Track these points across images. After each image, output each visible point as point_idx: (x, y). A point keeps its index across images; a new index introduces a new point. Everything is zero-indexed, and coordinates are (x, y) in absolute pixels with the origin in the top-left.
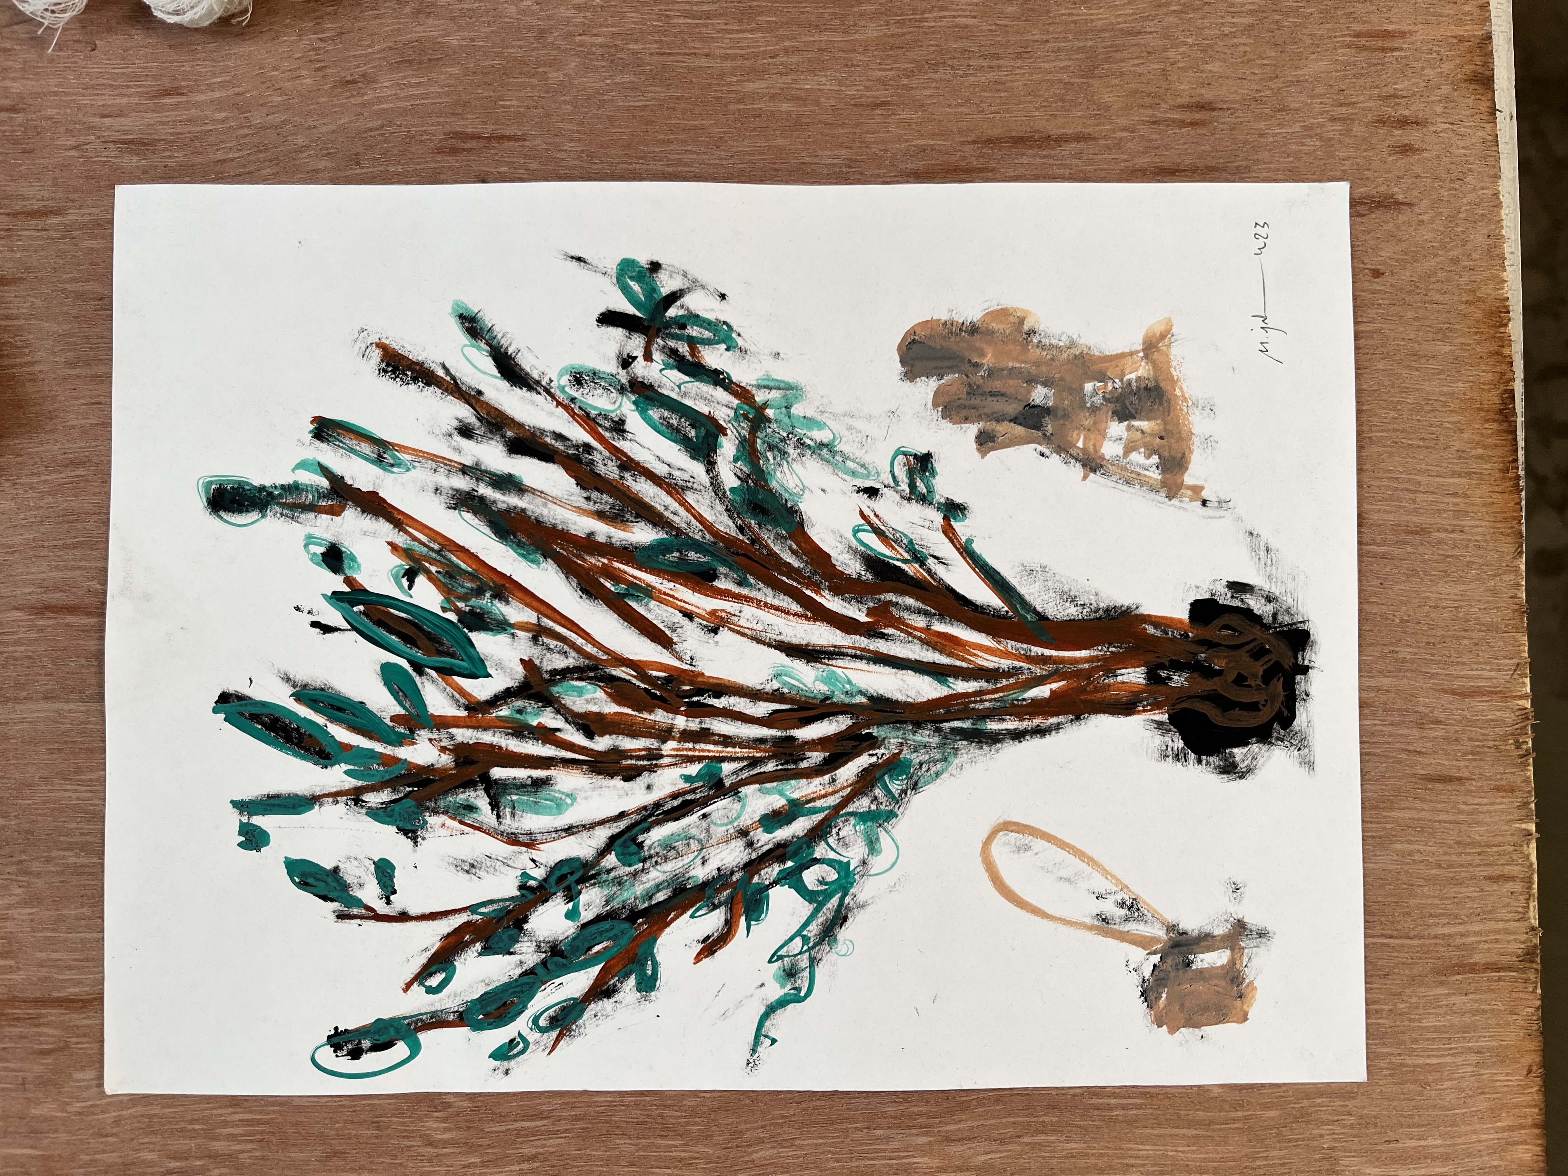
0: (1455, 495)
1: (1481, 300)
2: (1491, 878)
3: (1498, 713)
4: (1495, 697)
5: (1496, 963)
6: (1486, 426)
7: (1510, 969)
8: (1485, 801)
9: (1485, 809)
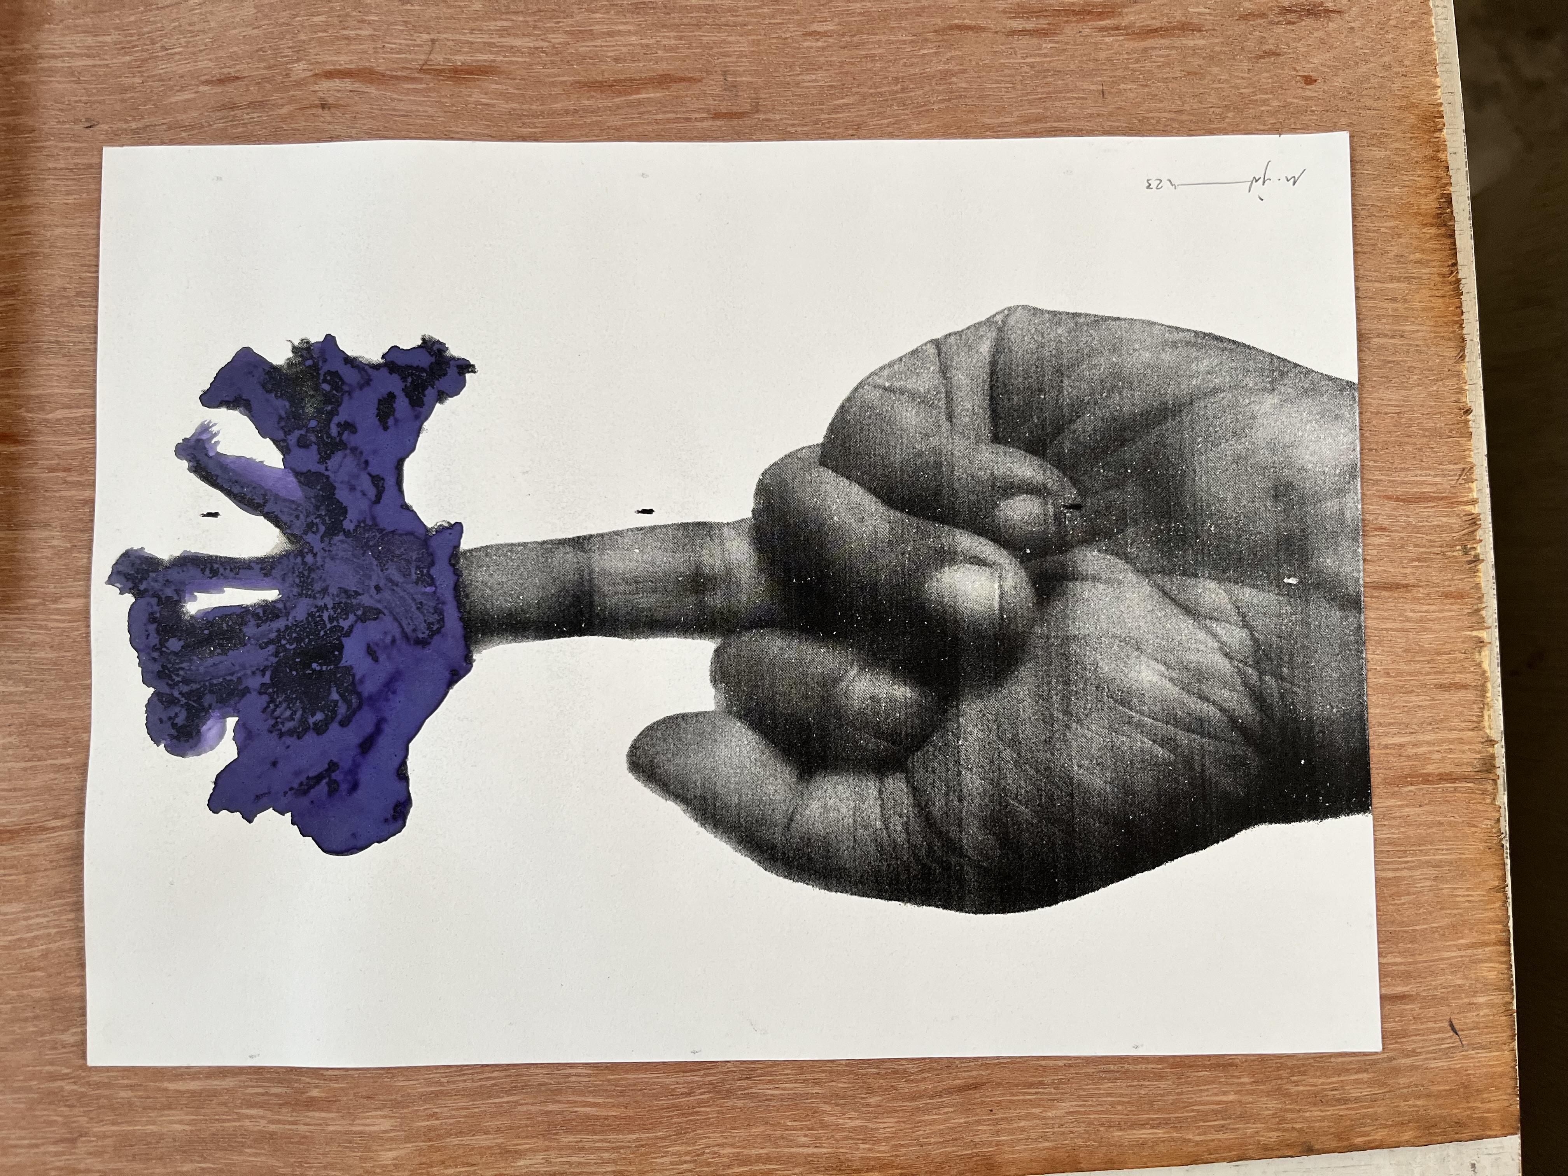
0: (1394, 300)
1: (1414, 105)
2: (1440, 686)
3: (1445, 520)
4: (1441, 503)
5: (1450, 774)
6: (1424, 230)
7: (1466, 779)
8: (1433, 608)
9: (1434, 616)
